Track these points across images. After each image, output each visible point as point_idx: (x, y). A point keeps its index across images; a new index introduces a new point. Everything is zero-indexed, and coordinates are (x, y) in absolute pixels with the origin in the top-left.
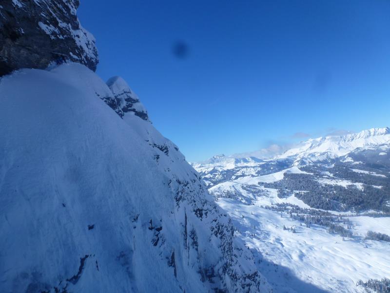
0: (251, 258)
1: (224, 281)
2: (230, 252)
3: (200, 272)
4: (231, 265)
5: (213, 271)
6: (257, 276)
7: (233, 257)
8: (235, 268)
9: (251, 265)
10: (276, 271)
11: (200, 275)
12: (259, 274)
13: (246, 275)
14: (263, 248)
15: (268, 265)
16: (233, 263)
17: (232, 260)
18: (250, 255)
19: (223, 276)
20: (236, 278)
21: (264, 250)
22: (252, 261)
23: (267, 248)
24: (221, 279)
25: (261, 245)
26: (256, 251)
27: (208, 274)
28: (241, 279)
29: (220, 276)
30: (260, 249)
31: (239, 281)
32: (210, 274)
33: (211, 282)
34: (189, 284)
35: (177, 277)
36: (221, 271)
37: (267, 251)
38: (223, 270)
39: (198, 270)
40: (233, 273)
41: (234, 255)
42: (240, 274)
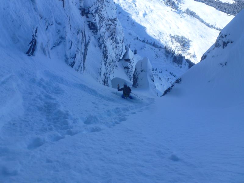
0: (115, 9)
1: (95, 18)
2: (102, 2)
3: (80, 9)
4: (101, 11)
5: (89, 11)
6: (116, 20)
7: (103, 6)
8: (104, 13)
9: (113, 14)
10: (128, 20)
11: (80, 10)
12: (117, 19)
13: (109, 18)
14: (124, 5)
15: (124, 16)
16: (103, 10)
17: (102, 8)
18: (114, 7)
19: (94, 15)
20: (103, 19)
21: (124, 6)
22: (115, 11)
23: (126, 5)
24: (93, 16)
25: (122, 2)
26: (119, 6)
27: (85, 12)
28: (106, 20)
29: (93, 15)
30: (122, 5)
31: (104, 21)
32: (87, 12)
33: (87, 17)
34: (72, 14)
35: (65, 8)
36: (94, 11)
37: (125, 7)
38: (95, 11)
39: (79, 7)
40: (102, 16)
41: (104, 5)
42: (106, 17)
